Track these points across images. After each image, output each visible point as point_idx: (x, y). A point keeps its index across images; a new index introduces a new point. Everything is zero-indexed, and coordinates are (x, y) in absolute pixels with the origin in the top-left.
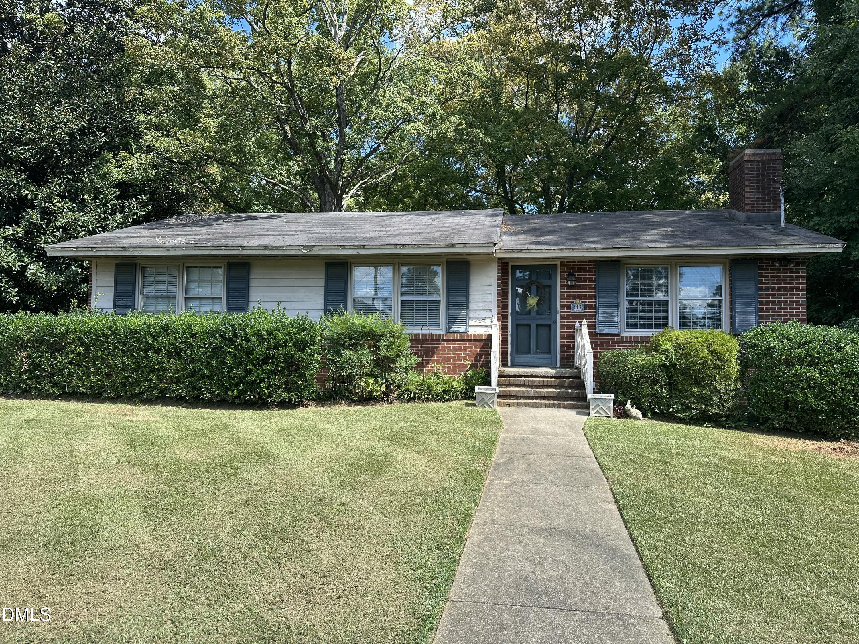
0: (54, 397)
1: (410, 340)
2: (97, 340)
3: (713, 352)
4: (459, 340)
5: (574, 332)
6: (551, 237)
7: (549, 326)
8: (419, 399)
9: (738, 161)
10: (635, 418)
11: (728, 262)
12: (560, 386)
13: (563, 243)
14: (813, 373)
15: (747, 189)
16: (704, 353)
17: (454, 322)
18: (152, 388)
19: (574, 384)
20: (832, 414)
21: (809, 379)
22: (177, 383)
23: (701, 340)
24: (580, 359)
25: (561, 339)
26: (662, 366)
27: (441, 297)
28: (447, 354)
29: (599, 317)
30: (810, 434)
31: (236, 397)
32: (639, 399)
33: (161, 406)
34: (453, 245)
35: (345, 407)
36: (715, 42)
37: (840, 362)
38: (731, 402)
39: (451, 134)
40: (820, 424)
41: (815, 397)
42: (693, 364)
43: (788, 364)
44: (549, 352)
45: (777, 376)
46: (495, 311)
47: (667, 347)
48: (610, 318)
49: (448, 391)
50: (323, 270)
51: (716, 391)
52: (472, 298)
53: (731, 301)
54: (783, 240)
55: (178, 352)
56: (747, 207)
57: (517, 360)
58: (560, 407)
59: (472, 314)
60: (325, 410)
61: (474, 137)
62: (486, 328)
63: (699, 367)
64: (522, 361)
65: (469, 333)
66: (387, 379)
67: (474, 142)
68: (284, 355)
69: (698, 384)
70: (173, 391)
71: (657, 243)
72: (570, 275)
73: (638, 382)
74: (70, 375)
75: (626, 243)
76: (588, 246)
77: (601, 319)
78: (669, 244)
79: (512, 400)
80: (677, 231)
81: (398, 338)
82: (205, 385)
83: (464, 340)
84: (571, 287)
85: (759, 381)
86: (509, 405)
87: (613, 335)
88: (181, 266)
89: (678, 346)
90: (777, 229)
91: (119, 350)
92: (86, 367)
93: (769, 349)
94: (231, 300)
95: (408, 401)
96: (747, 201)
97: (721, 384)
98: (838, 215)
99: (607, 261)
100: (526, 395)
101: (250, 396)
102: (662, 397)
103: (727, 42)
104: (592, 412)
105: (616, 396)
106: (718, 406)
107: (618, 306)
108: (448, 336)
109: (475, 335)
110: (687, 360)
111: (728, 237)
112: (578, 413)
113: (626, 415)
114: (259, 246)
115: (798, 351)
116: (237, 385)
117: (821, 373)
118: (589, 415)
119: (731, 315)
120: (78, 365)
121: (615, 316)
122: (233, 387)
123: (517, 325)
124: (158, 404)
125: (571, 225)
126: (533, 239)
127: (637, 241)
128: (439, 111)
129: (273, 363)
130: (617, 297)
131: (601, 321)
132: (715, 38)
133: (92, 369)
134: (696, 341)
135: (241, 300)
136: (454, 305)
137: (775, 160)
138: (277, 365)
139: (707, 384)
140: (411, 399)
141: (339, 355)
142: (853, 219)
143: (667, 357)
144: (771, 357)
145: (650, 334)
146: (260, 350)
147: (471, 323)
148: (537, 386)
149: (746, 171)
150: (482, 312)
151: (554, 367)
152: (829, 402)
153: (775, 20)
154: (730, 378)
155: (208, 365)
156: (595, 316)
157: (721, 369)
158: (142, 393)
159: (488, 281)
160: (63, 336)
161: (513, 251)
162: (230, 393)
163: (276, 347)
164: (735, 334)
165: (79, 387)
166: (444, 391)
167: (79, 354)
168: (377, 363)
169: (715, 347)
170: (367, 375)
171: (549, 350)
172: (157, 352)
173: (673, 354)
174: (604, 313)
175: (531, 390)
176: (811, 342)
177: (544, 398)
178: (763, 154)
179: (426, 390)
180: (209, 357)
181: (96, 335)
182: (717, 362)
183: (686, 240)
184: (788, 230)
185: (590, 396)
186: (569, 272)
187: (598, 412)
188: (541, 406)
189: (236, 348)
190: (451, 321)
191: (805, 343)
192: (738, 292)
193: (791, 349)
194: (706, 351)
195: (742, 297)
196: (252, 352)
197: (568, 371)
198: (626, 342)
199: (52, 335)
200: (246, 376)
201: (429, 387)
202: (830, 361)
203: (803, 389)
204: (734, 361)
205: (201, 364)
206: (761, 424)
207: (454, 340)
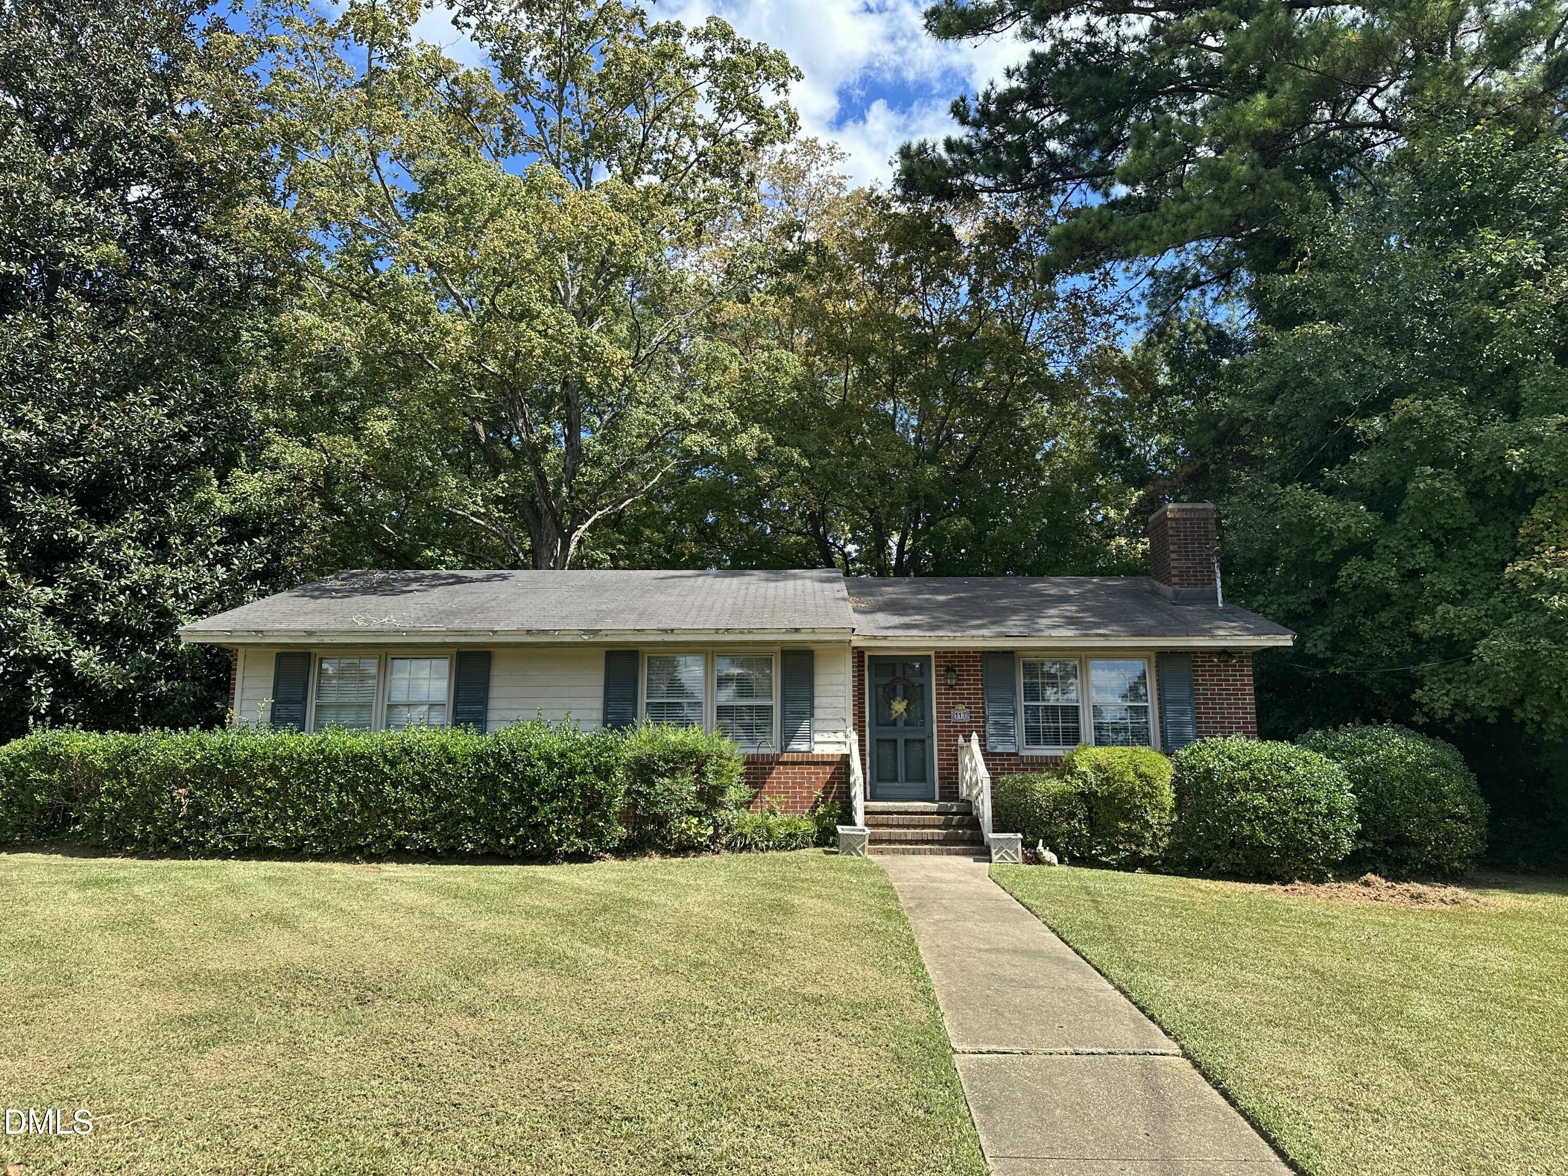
0: (225, 855)
1: (745, 764)
2: (300, 769)
3: (1141, 776)
4: (801, 763)
5: (956, 750)
6: (920, 617)
7: (923, 741)
8: (756, 846)
9: (1159, 517)
10: (1050, 864)
11: (1153, 655)
12: (946, 826)
13: (938, 627)
14: (1260, 800)
15: (1173, 556)
16: (1131, 777)
17: (792, 737)
18: (381, 839)
19: (965, 823)
20: (1284, 851)
21: (1256, 808)
22: (424, 829)
23: (1125, 760)
24: (970, 787)
25: (939, 760)
26: (1079, 794)
27: (775, 702)
28: (784, 783)
29: (990, 730)
30: (1263, 878)
31: (513, 847)
32: (1053, 839)
33: (394, 864)
34: (797, 630)
35: (656, 860)
36: (1121, 317)
37: (1290, 785)
38: (1166, 839)
39: (751, 454)
40: (1272, 865)
41: (1265, 831)
42: (1118, 791)
43: (1232, 789)
44: (923, 779)
45: (1219, 805)
46: (850, 720)
47: (1084, 769)
48: (1004, 730)
49: (795, 835)
50: (602, 663)
51: (1147, 826)
52: (817, 701)
53: (1160, 708)
54: (1219, 628)
55: (424, 787)
56: (1175, 580)
57: (879, 791)
58: (949, 853)
59: (817, 725)
60: (627, 864)
61: (786, 459)
62: (837, 746)
63: (1125, 795)
64: (887, 792)
65: (815, 753)
66: (714, 818)
67: (785, 465)
68: (582, 786)
69: (1126, 819)
70: (415, 841)
71: (1061, 630)
72: (950, 670)
73: (1051, 815)
74: (253, 821)
75: (1021, 629)
76: (974, 632)
77: (992, 731)
78: (1077, 632)
79: (884, 846)
80: (1083, 611)
81: (729, 759)
82: (466, 830)
83: (808, 763)
84: (951, 687)
85: (1200, 813)
86: (882, 852)
87: (1009, 754)
88: (383, 657)
89: (1098, 768)
90: (1215, 611)
91: (335, 782)
92: (280, 809)
93: (1209, 771)
94: (460, 708)
95: (741, 850)
96: (1173, 572)
97: (1153, 817)
98: (1287, 593)
99: (997, 652)
100: (903, 838)
101: (532, 845)
102: (1081, 836)
103: (1136, 319)
104: (995, 858)
105: (1025, 836)
106: (1151, 845)
107: (1014, 714)
108: (785, 757)
109: (823, 755)
110: (1109, 786)
111: (1151, 622)
112: (975, 860)
113: (1037, 860)
114: (518, 630)
115: (1242, 773)
116: (514, 829)
117: (1269, 801)
118: (990, 861)
119: (1161, 727)
120: (267, 807)
121: (1010, 728)
122: (508, 832)
123: (878, 740)
124: (390, 861)
125: (941, 598)
126: (896, 620)
127: (1036, 626)
128: (732, 418)
129: (564, 797)
130: (1012, 701)
131: (992, 735)
132: (1120, 313)
133: (290, 812)
134: (1120, 761)
135: (475, 708)
136: (793, 713)
137: (1206, 519)
138: (571, 800)
139: (1137, 818)
140: (746, 848)
141: (651, 784)
142: (1304, 599)
143: (1085, 782)
144: (1212, 781)
145: (1060, 753)
146: (549, 780)
147: (818, 737)
148: (915, 827)
149: (1171, 532)
150: (831, 723)
151: (932, 800)
152: (1280, 837)
153: (1203, 293)
154: (1164, 810)
155: (473, 802)
156: (984, 727)
157: (1152, 797)
158: (369, 845)
159: (839, 679)
160: (245, 764)
161: (875, 638)
162: (503, 841)
163: (571, 774)
164: (1167, 751)
165: (268, 838)
166: (789, 835)
167: (268, 791)
168: (700, 795)
169: (1143, 769)
170: (689, 812)
171: (922, 776)
172: (394, 785)
173: (1091, 777)
174: (996, 723)
175: (910, 833)
176: (1256, 761)
177: (927, 842)
178: (1191, 510)
179: (765, 834)
180: (474, 790)
181: (299, 762)
182: (1147, 789)
183: (1097, 625)
184: (1225, 616)
185: (991, 836)
186: (948, 667)
187: (1002, 857)
188: (925, 852)
189: (515, 777)
190: (789, 735)
191: (1250, 763)
192: (1168, 696)
193: (1233, 771)
194: (1132, 773)
195: (1173, 702)
196: (537, 782)
197: (954, 807)
198: (1027, 764)
199: (228, 763)
200: (529, 816)
201: (768, 830)
202: (1279, 785)
203: (1250, 821)
204: (1167, 787)
205: (462, 801)
206: (1205, 869)
207: (794, 763)
